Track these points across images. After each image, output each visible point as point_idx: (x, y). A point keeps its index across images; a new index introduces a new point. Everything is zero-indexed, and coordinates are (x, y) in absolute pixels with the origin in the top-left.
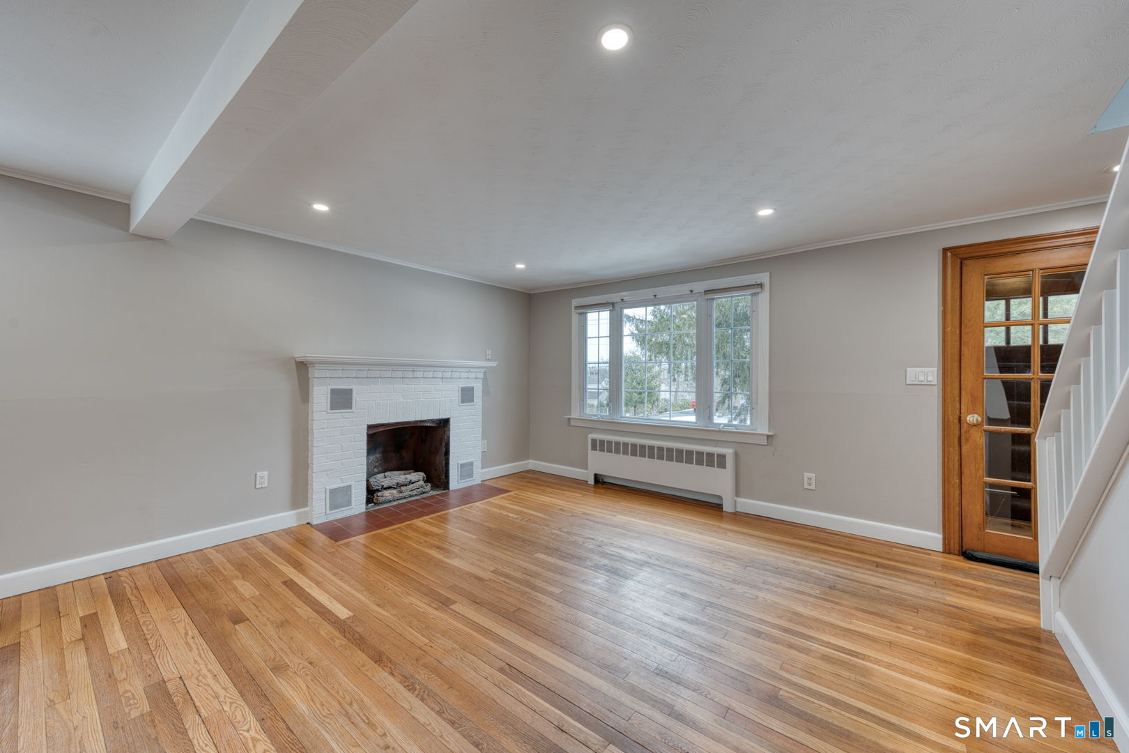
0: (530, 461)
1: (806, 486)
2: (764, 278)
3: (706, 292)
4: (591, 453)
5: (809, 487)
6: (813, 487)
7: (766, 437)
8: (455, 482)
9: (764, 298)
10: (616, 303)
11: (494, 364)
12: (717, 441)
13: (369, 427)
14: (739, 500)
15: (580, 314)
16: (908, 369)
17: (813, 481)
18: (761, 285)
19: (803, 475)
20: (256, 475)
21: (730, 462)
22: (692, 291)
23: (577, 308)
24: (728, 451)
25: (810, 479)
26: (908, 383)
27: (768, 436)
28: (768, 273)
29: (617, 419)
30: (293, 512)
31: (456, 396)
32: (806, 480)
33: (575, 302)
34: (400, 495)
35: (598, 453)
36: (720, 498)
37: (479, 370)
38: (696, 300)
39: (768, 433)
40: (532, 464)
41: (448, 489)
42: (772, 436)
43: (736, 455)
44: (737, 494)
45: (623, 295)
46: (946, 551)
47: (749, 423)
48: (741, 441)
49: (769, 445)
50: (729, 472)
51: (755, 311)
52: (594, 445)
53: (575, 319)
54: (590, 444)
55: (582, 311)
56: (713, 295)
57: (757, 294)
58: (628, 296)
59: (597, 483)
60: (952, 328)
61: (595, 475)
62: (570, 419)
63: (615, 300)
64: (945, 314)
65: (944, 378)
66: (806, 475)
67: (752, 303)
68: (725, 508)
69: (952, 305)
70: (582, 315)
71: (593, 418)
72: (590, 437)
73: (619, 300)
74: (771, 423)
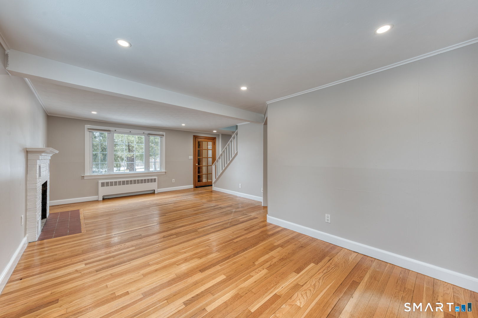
1: (173, 182)
3: (148, 134)
4: (101, 188)
9: (164, 138)
12: (152, 175)
14: (158, 189)
16: (189, 156)
18: (163, 135)
21: (156, 180)
22: (144, 133)
26: (189, 159)
27: (165, 172)
28: (165, 133)
29: (112, 173)
36: (154, 190)
38: (145, 136)
39: (165, 171)
41: (46, 217)
45: (116, 129)
46: (194, 188)
47: (159, 169)
48: (159, 174)
49: (165, 174)
50: (156, 183)
51: (161, 141)
52: (103, 184)
53: (87, 133)
54: (100, 185)
55: (91, 131)
56: (150, 135)
57: (162, 137)
58: (118, 129)
59: (104, 199)
60: (194, 149)
61: (103, 196)
62: (84, 176)
63: (111, 130)
64: (193, 147)
65: (194, 158)
66: (173, 180)
67: (160, 139)
68: (156, 192)
69: (195, 145)
70: (91, 133)
71: (99, 174)
72: (100, 182)
73: (114, 130)
74: (166, 169)
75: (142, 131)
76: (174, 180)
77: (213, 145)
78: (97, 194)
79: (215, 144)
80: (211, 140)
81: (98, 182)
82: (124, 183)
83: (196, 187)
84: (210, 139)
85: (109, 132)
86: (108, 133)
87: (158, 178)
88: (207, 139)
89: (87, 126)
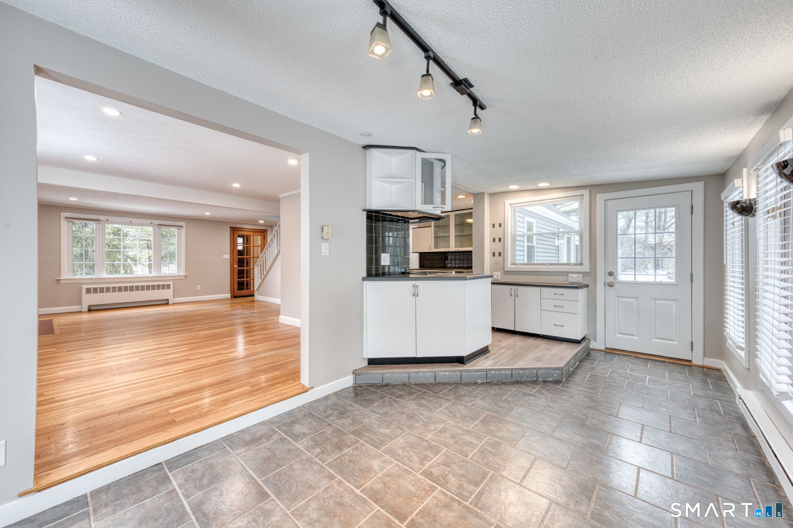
1: (198, 290)
3: (159, 225)
4: (85, 296)
9: (183, 231)
12: (164, 280)
14: (174, 299)
15: (68, 221)
18: (182, 226)
19: (196, 286)
21: (172, 287)
22: (151, 223)
23: (66, 218)
24: (172, 282)
27: (186, 276)
28: (185, 223)
29: (104, 276)
35: (92, 295)
36: (169, 299)
38: (153, 227)
39: (185, 275)
44: (174, 297)
45: (108, 217)
46: (231, 298)
47: (176, 272)
48: (175, 279)
49: (185, 278)
50: (171, 290)
51: (179, 235)
52: (88, 291)
53: (64, 224)
54: (84, 291)
55: (70, 220)
56: (161, 227)
57: (180, 229)
58: (111, 218)
59: (90, 310)
60: (232, 246)
61: (89, 306)
62: (59, 280)
63: (101, 219)
64: (231, 242)
65: (231, 258)
66: (198, 286)
67: (178, 233)
68: (170, 302)
69: (232, 240)
70: (70, 223)
71: (83, 278)
72: (84, 287)
73: (105, 219)
74: (186, 272)
75: (149, 221)
76: (199, 286)
77: (263, 240)
78: (80, 302)
79: (266, 238)
80: (260, 234)
81: (81, 288)
82: (120, 289)
83: (234, 297)
84: (258, 232)
85: (97, 222)
86: (96, 224)
87: (173, 284)
88: (253, 232)
89: (64, 214)
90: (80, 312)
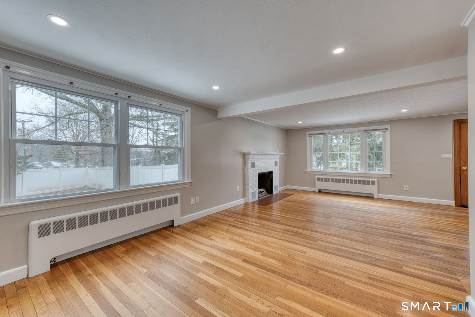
0: (288, 186)
1: (405, 189)
2: (388, 127)
3: (365, 131)
4: (317, 182)
5: (406, 190)
6: (408, 190)
7: (389, 175)
8: (275, 192)
9: (388, 133)
10: (326, 133)
11: (283, 153)
12: (370, 177)
13: (258, 173)
14: (379, 195)
16: (442, 154)
17: (408, 188)
18: (387, 129)
19: (404, 186)
20: (237, 187)
21: (376, 183)
22: (359, 130)
23: (309, 135)
24: (376, 180)
25: (407, 187)
26: (442, 158)
27: (390, 175)
28: (390, 125)
29: (327, 171)
30: (243, 199)
31: (274, 164)
32: (405, 188)
33: (308, 133)
34: (262, 195)
35: (320, 182)
36: (373, 194)
37: (278, 155)
38: (360, 133)
39: (390, 174)
40: (289, 187)
41: (273, 194)
42: (392, 175)
43: (378, 181)
44: (378, 193)
45: (330, 131)
46: (456, 206)
48: (380, 177)
49: (391, 177)
50: (376, 186)
51: (384, 137)
53: (308, 139)
54: (316, 179)
55: (311, 136)
56: (367, 132)
57: (385, 132)
58: (332, 131)
59: (320, 192)
60: (457, 143)
61: (319, 189)
62: (306, 171)
63: (326, 132)
64: (455, 138)
65: (455, 157)
66: (405, 186)
67: (383, 135)
68: (375, 197)
69: (457, 136)
70: (311, 138)
71: (316, 171)
72: (317, 177)
73: (328, 132)
74: (391, 171)
76: (408, 186)
78: (314, 186)
82: (336, 181)
83: (462, 206)
85: (324, 135)
90: (314, 192)
